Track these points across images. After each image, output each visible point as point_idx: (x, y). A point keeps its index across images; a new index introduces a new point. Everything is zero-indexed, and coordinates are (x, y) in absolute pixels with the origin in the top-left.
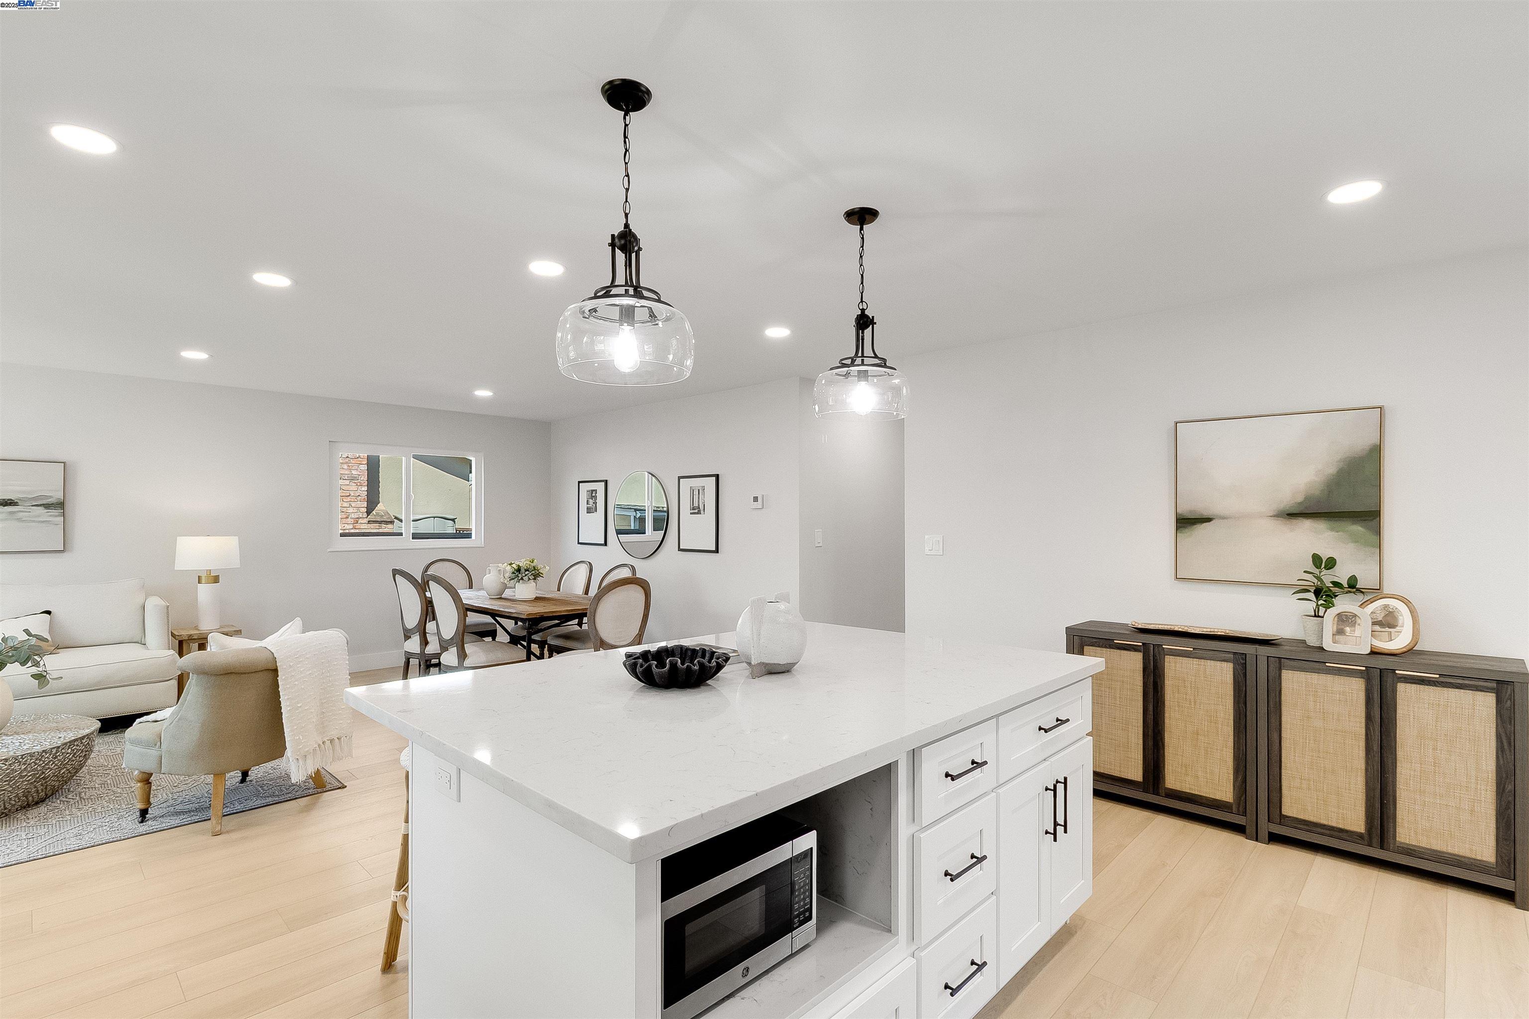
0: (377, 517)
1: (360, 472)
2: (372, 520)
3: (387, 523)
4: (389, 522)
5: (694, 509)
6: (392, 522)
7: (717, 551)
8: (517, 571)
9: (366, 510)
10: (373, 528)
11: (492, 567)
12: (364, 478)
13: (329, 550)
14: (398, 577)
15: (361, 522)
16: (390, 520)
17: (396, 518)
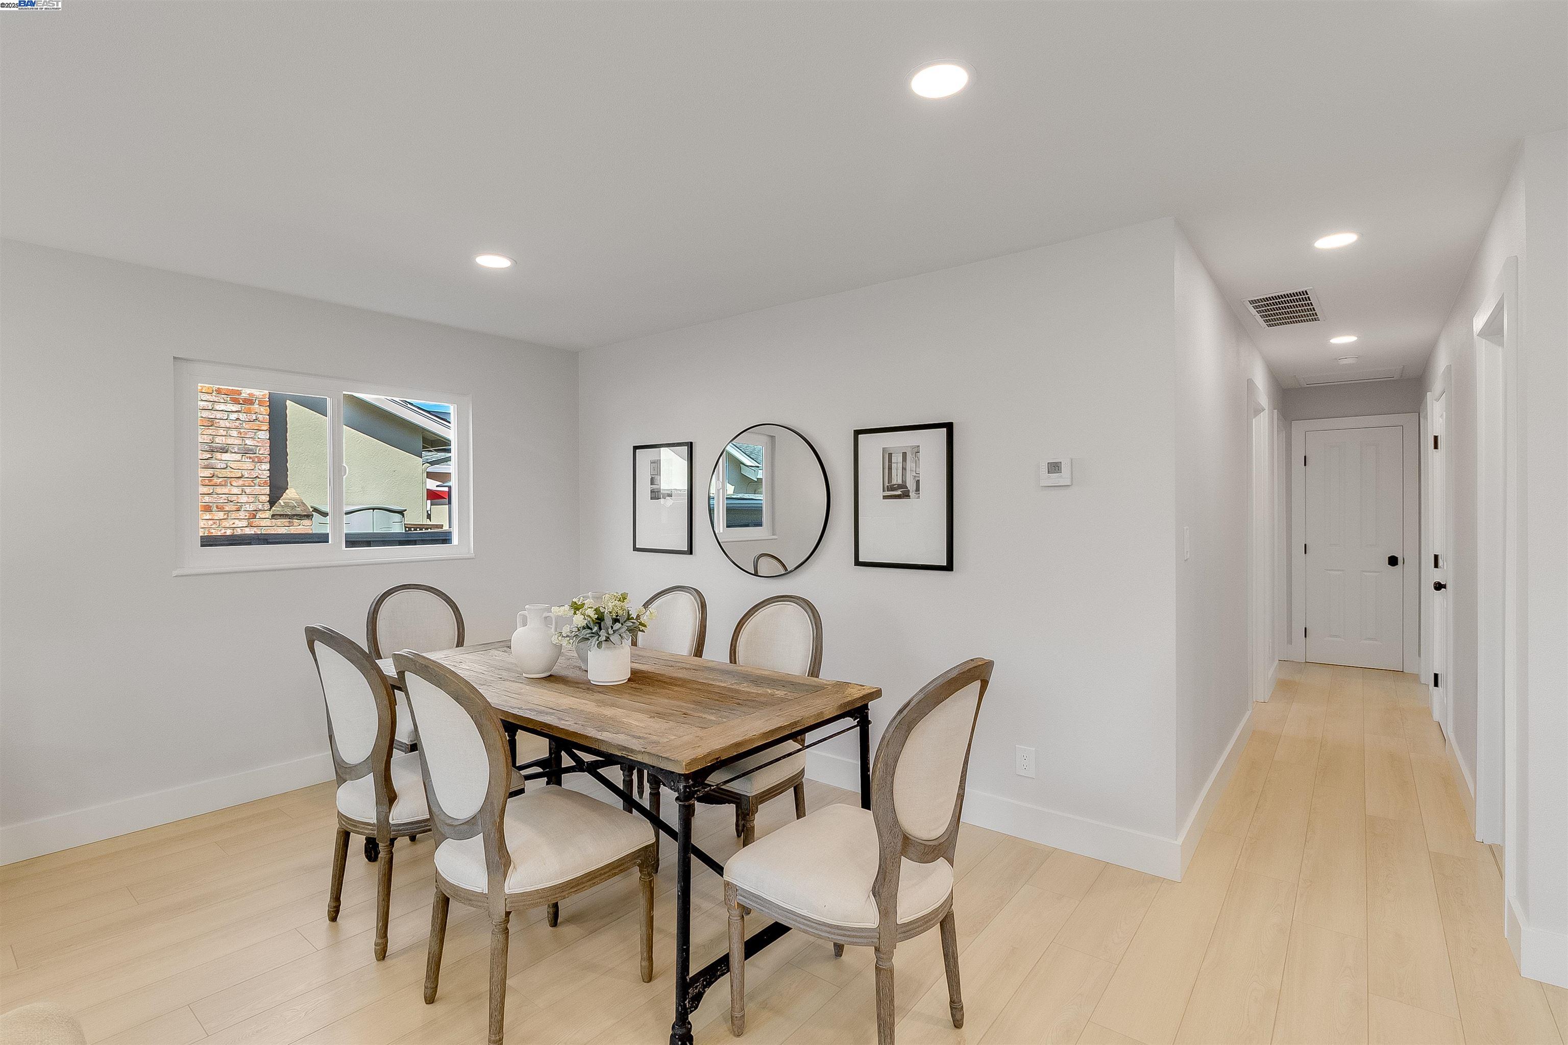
0: (286, 509)
1: (258, 442)
2: (278, 513)
3: (301, 517)
4: (305, 515)
5: (891, 488)
6: (309, 516)
7: (949, 567)
8: (595, 623)
9: (268, 499)
10: (281, 528)
11: (531, 611)
12: (265, 451)
13: (175, 573)
14: (318, 645)
15: (261, 516)
16: (305, 514)
17: (316, 510)
